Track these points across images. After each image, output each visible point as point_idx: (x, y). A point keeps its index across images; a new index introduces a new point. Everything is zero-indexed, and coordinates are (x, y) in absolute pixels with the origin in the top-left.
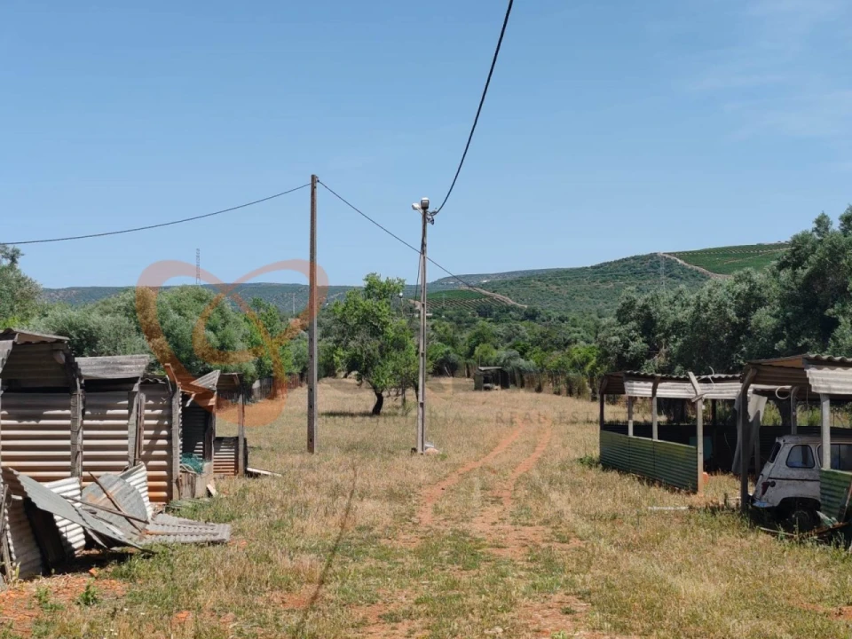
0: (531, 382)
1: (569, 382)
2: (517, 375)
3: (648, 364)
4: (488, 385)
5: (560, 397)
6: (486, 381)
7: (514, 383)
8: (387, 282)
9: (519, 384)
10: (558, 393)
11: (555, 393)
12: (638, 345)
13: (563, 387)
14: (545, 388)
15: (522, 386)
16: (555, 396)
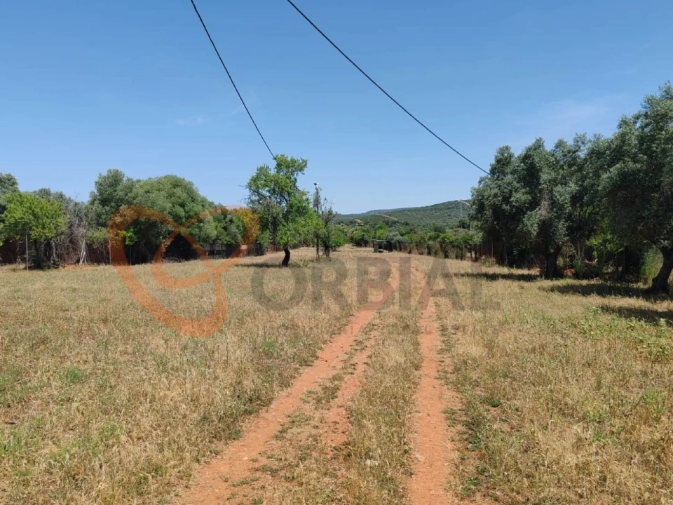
0: (405, 249)
1: (429, 248)
2: (398, 245)
3: (531, 216)
4: (381, 250)
5: (422, 256)
6: (380, 247)
7: (396, 249)
8: (292, 160)
9: (398, 249)
10: (422, 254)
11: (420, 254)
12: (520, 196)
13: (426, 251)
14: (413, 251)
15: (400, 250)
16: (420, 256)
